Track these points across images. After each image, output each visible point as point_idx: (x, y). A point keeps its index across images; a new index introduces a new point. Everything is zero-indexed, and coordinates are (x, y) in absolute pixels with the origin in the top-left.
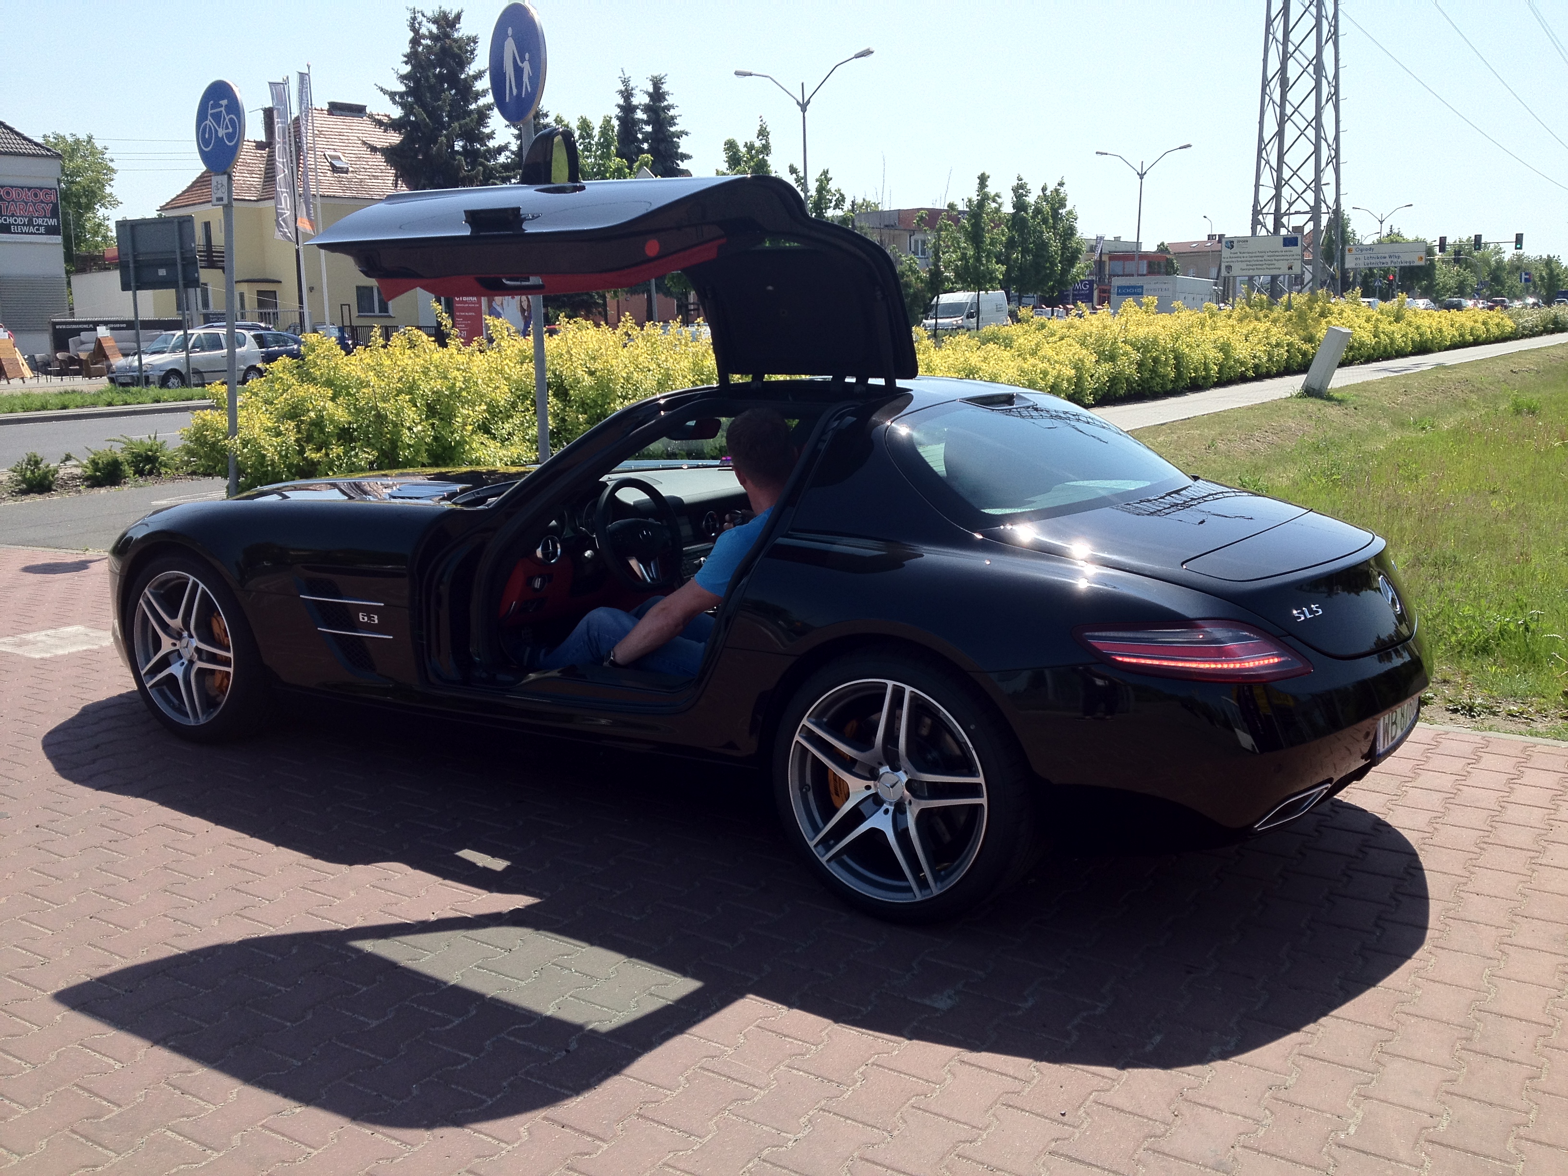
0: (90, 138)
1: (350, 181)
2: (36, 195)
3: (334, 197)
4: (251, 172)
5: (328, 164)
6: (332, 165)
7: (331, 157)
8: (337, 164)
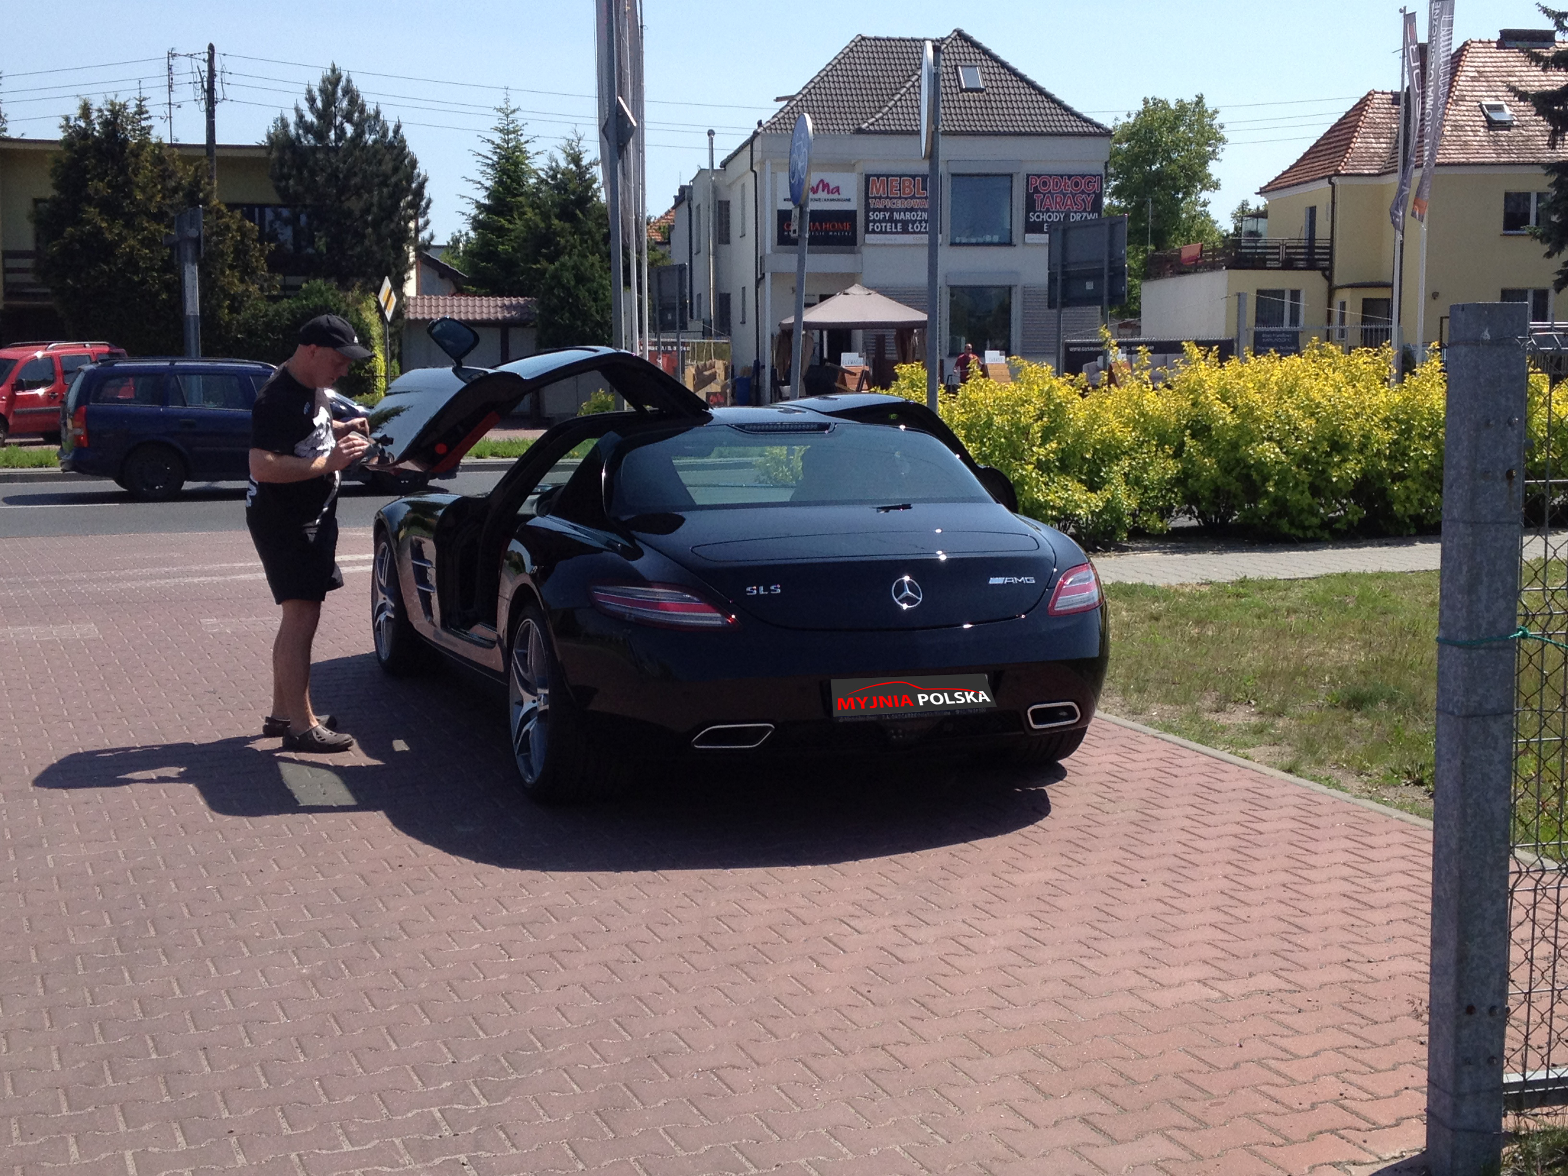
0: (1200, 99)
1: (1510, 140)
2: (1077, 184)
3: (1483, 164)
4: (1378, 136)
5: (1483, 118)
6: (1489, 120)
7: (1490, 107)
8: (1496, 116)
